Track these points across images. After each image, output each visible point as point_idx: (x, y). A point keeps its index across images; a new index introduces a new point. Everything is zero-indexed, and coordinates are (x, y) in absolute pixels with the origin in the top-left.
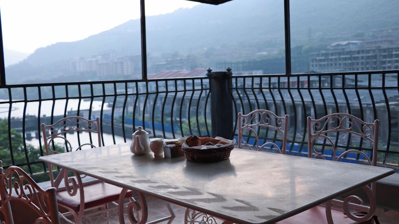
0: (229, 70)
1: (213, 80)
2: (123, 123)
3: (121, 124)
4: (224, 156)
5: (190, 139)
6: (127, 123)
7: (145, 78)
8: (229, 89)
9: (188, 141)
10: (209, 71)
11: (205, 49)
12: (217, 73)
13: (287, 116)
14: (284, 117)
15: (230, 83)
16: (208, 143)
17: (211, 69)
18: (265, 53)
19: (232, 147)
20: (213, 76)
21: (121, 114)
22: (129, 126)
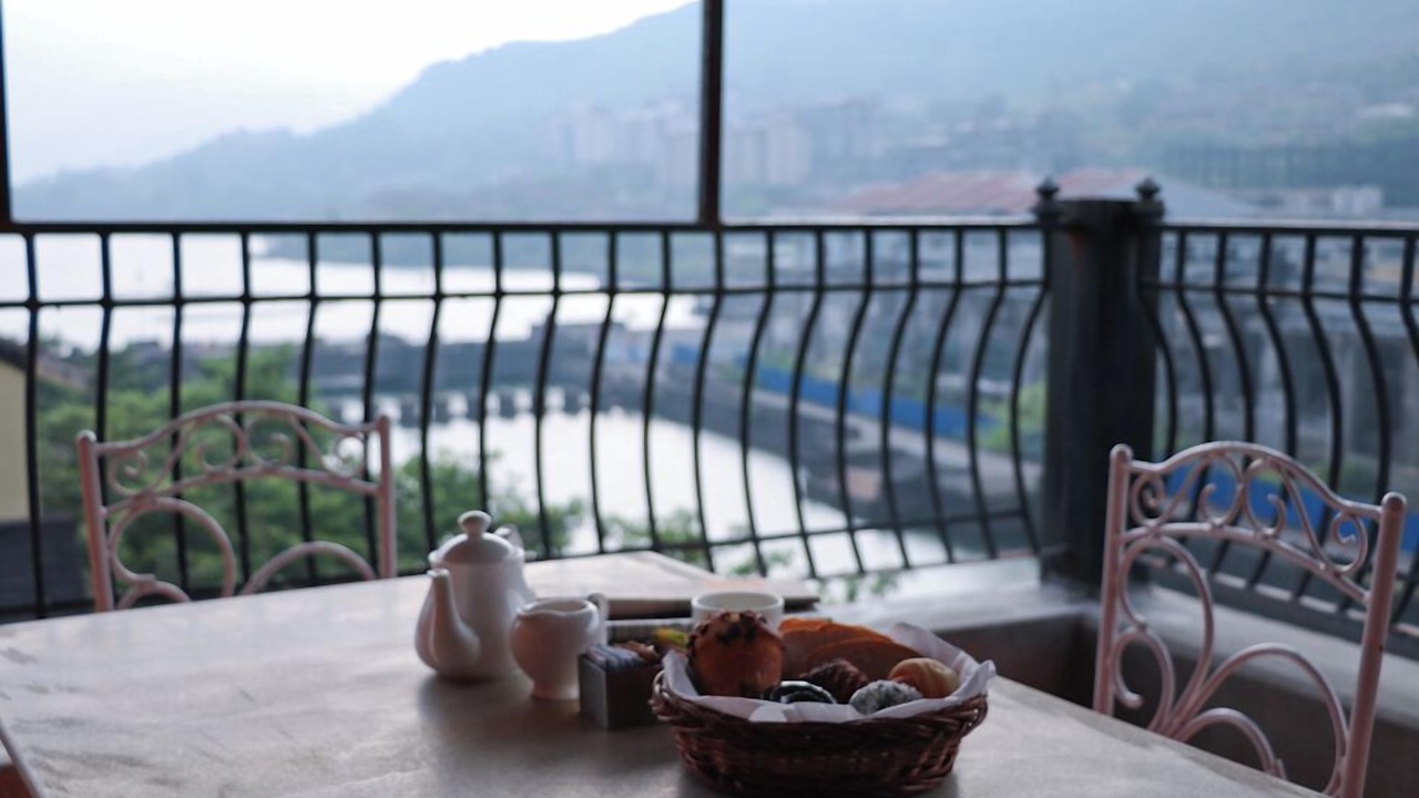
0: (1148, 191)
1: (1064, 241)
2: (748, 384)
3: (737, 392)
4: (906, 771)
5: (711, 633)
6: (767, 386)
7: (709, 220)
8: (1141, 286)
9: (699, 642)
10: (1047, 192)
11: (1123, 86)
12: (1086, 205)
13: (1395, 502)
14: (1378, 502)
15: (1152, 258)
16: (828, 665)
17: (1058, 181)
18: (1399, 111)
19: (968, 719)
20: (1063, 220)
21: (744, 349)
22: (769, 400)
